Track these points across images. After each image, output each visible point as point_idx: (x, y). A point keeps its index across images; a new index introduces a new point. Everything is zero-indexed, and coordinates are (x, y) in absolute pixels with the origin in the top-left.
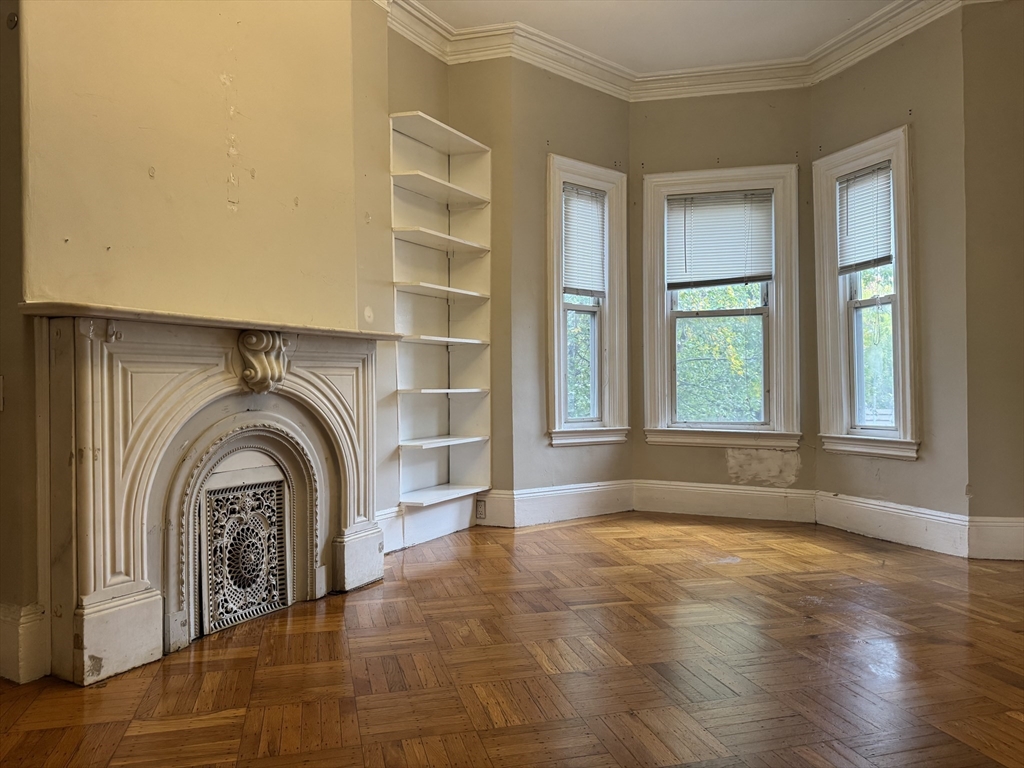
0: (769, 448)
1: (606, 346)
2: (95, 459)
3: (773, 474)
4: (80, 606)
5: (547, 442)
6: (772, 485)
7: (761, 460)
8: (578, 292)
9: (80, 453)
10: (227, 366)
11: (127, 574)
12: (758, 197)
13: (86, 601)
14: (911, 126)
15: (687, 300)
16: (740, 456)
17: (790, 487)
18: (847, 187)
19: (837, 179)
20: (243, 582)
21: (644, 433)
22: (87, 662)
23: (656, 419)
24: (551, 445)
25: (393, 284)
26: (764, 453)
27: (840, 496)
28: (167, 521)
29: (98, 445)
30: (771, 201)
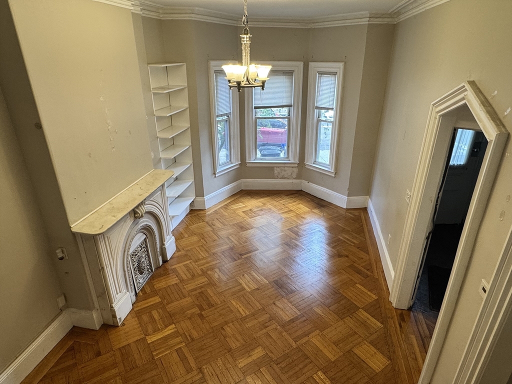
0: (288, 167)
1: (232, 134)
2: (107, 268)
3: (289, 175)
4: (112, 307)
5: (214, 176)
6: (288, 179)
7: (285, 171)
8: (222, 115)
9: (103, 268)
10: (130, 216)
11: (120, 292)
12: (289, 73)
13: (113, 305)
14: (345, 63)
15: (260, 113)
16: (279, 170)
17: (294, 179)
18: (321, 76)
19: (318, 72)
20: (141, 273)
21: (246, 164)
22: (118, 320)
23: (250, 158)
24: (215, 177)
25: (158, 137)
26: (286, 168)
27: (310, 183)
28: (124, 271)
29: (107, 263)
30: (293, 75)
